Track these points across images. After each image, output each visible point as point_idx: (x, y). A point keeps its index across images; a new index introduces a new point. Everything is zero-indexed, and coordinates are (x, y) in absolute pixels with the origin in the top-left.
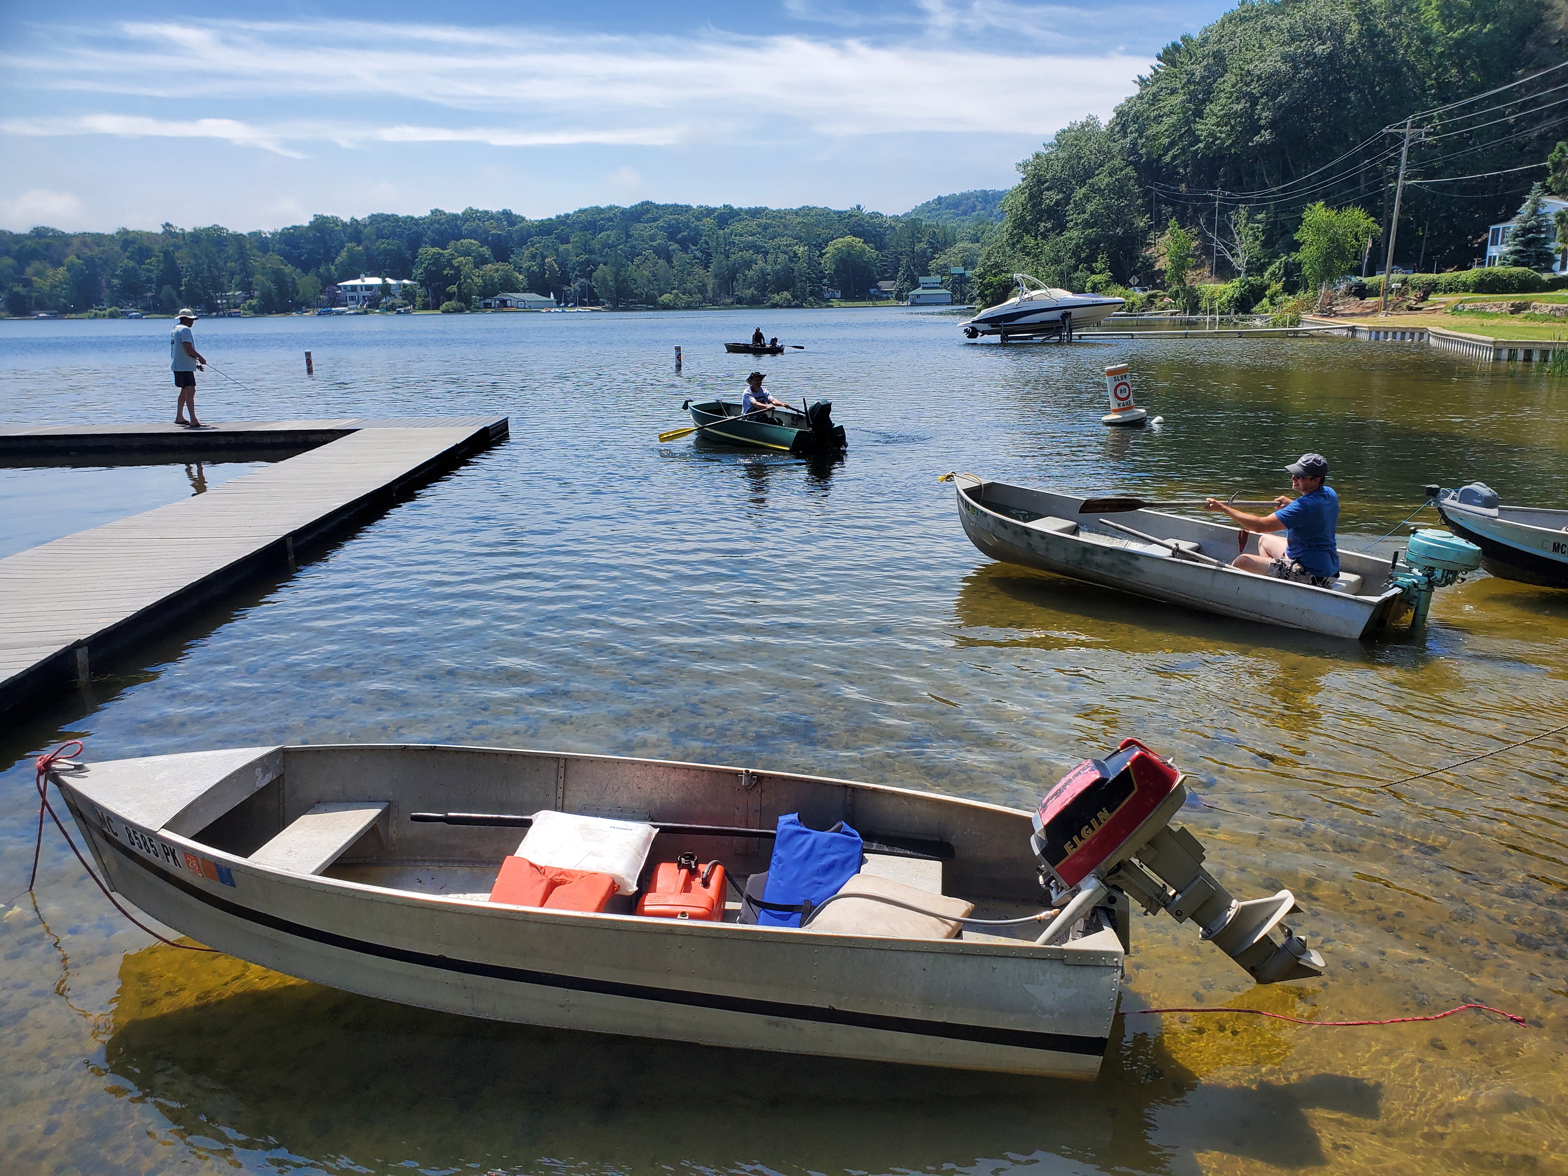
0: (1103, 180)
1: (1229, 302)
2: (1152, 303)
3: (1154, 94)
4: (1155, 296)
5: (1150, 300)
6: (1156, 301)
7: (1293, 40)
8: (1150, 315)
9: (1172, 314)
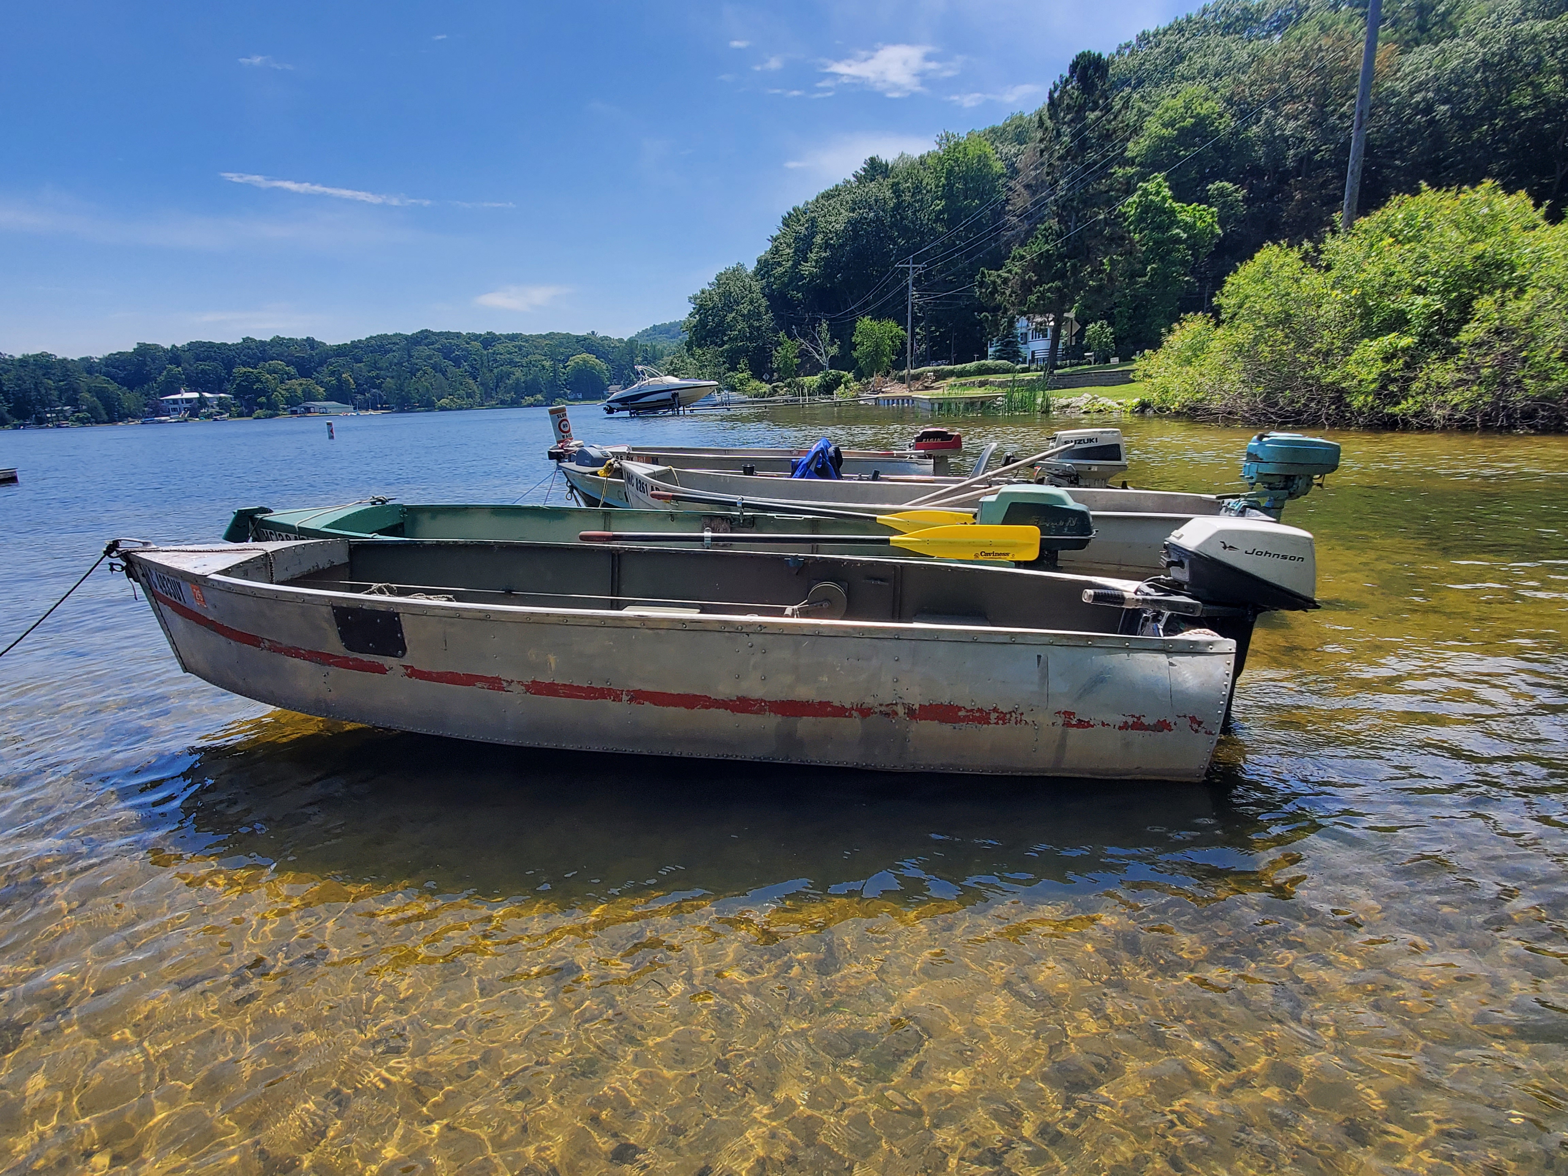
1: (819, 387)
3: (776, 248)
5: (775, 390)
6: (779, 389)
7: (856, 209)
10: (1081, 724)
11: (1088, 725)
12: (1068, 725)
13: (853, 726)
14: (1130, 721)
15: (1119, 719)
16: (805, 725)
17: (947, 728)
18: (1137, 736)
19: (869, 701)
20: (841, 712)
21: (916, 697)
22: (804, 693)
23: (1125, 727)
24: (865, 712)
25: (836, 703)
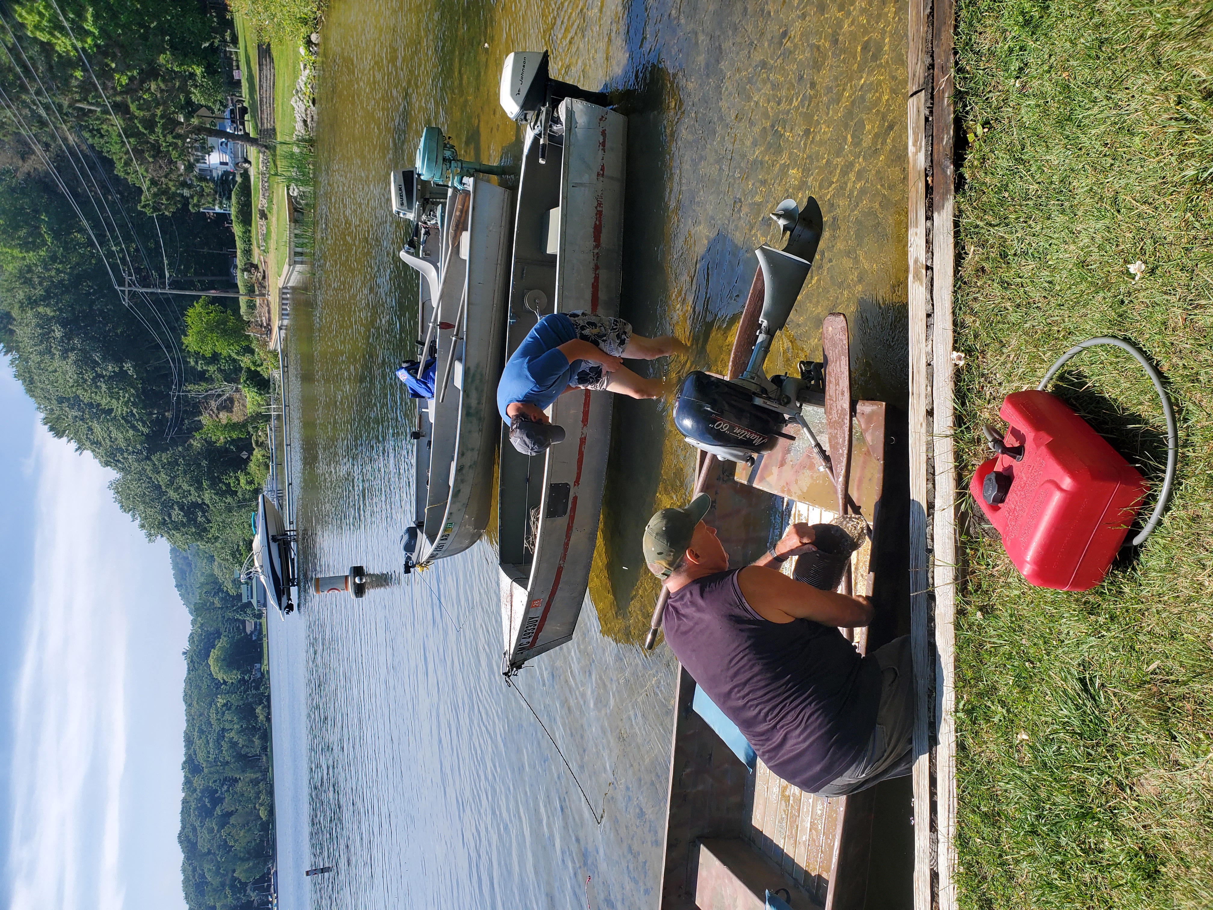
0: (163, 478)
1: (260, 394)
2: (262, 443)
3: (92, 444)
4: (257, 442)
5: (261, 445)
6: (260, 440)
7: (50, 352)
8: (271, 443)
9: (271, 430)
10: (603, 169)
11: (603, 166)
12: (603, 175)
13: (603, 274)
14: (601, 147)
15: (600, 152)
16: (602, 296)
17: (604, 230)
18: (608, 145)
19: (592, 265)
20: (596, 278)
21: (591, 243)
22: (588, 295)
23: (604, 150)
24: (597, 268)
25: (593, 281)
